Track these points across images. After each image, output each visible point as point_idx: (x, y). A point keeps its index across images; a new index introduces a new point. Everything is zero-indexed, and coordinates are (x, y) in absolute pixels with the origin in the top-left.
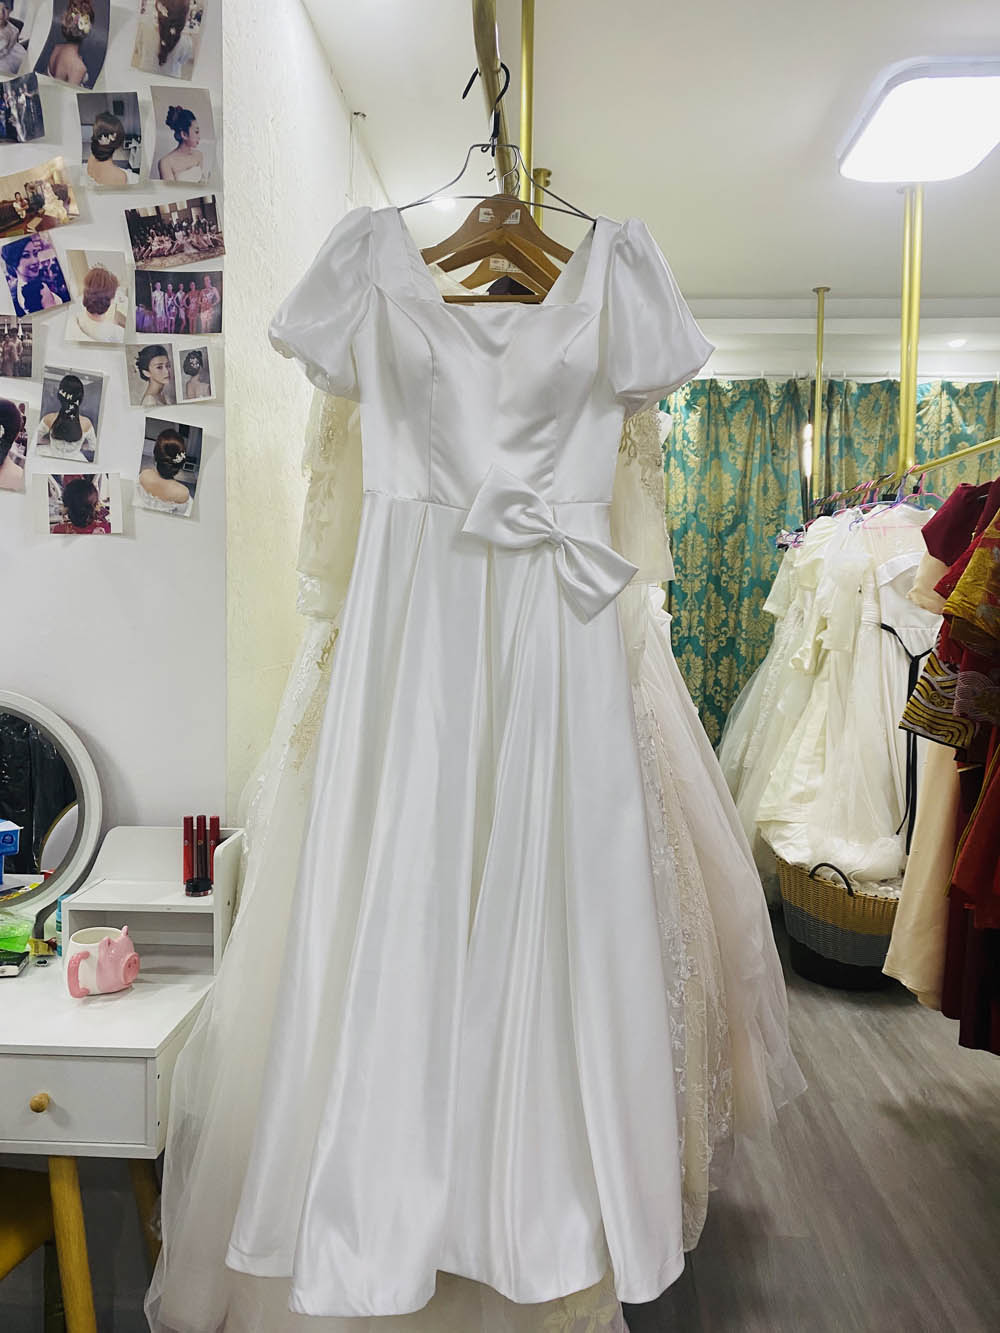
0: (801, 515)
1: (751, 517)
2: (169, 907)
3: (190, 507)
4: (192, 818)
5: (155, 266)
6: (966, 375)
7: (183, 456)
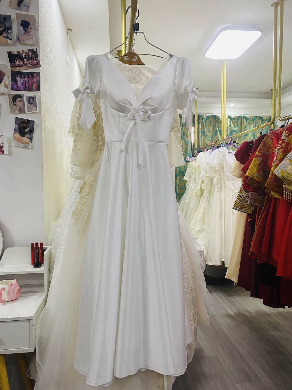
0: (191, 154)
2: (29, 272)
3: (31, 146)
4: (34, 244)
5: (18, 70)
6: (234, 114)
7: (28, 129)
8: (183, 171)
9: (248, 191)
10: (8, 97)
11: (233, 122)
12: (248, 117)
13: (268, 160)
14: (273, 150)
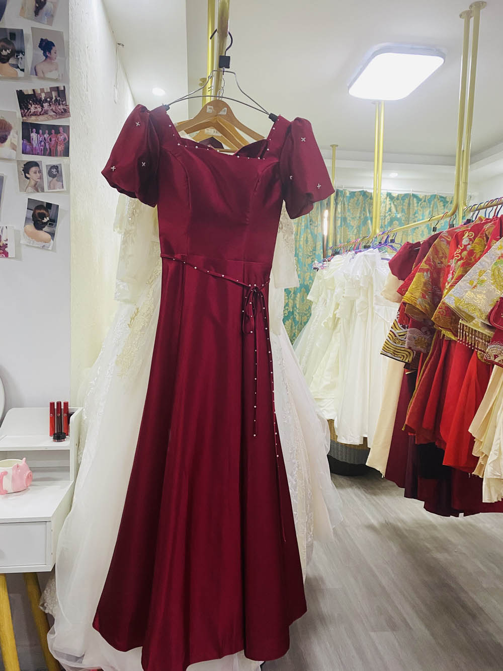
0: (322, 255)
1: (300, 254)
2: (46, 447)
3: (52, 245)
4: (54, 403)
5: (33, 120)
6: (398, 190)
7: (48, 219)
8: (307, 285)
9: (406, 326)
10: (16, 164)
11: (395, 203)
12: (421, 197)
13: (439, 277)
14: (449, 262)
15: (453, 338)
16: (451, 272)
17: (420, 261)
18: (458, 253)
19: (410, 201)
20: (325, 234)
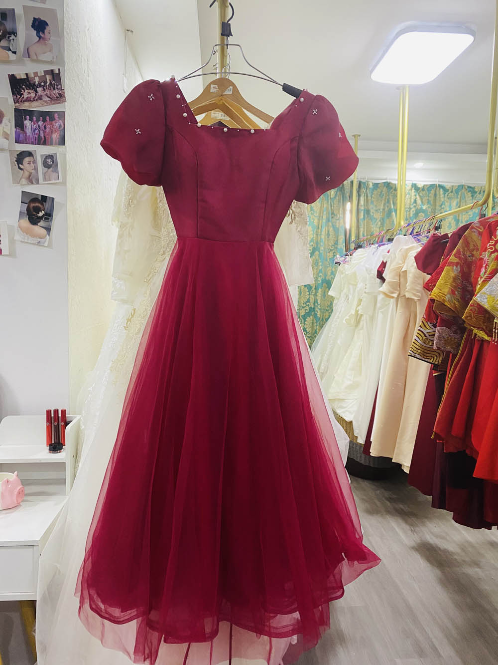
0: (344, 250)
1: (322, 248)
2: (40, 460)
3: (48, 240)
4: (51, 411)
5: (25, 106)
6: (423, 180)
7: (43, 212)
8: (329, 280)
9: (437, 325)
10: (8, 154)
11: (420, 195)
12: (448, 187)
13: (470, 272)
14: (481, 255)
15: (486, 337)
16: (484, 265)
17: (449, 254)
18: (491, 245)
19: (436, 192)
20: (348, 227)
